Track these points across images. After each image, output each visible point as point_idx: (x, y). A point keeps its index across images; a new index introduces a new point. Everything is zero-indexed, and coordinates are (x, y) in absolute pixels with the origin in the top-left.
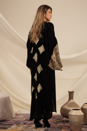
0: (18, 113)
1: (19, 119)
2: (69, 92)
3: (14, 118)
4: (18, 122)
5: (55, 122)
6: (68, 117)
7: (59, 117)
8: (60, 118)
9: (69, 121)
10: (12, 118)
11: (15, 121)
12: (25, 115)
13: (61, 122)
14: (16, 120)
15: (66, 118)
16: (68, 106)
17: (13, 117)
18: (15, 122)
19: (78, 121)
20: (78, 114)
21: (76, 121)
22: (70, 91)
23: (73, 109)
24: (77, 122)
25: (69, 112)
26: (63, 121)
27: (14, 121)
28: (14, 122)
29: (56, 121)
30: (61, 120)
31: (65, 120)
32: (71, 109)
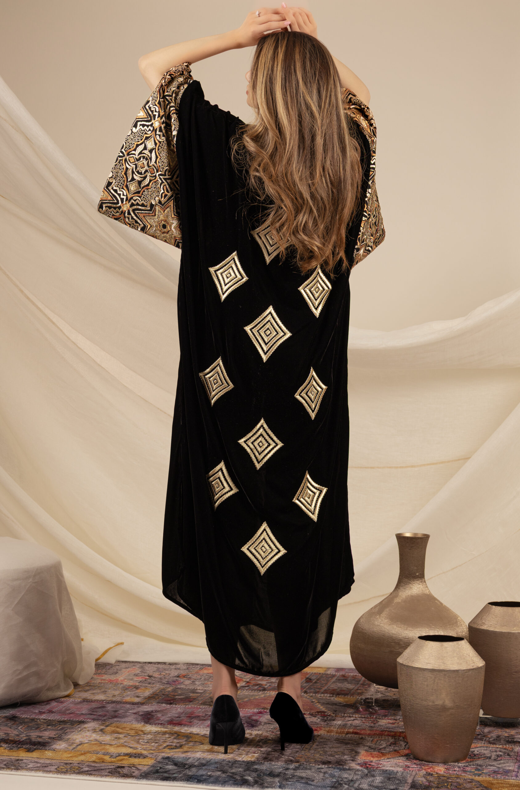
0: (111, 658)
1: (113, 694)
2: (401, 538)
3: (88, 684)
4: (110, 707)
5: (322, 708)
6: (392, 683)
7: (344, 678)
8: (350, 686)
9: (402, 702)
10: (76, 685)
11: (94, 705)
12: (150, 670)
13: (357, 711)
14: (101, 697)
15: (382, 688)
16: (396, 619)
17: (81, 682)
18: (92, 712)
19: (448, 703)
20: (453, 665)
21: (439, 702)
22: (408, 535)
23: (421, 638)
24: (444, 709)
25: (400, 654)
26: (368, 704)
27: (85, 701)
28: (85, 709)
29: (327, 704)
30: (351, 699)
31: (379, 696)
32: (414, 633)
